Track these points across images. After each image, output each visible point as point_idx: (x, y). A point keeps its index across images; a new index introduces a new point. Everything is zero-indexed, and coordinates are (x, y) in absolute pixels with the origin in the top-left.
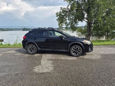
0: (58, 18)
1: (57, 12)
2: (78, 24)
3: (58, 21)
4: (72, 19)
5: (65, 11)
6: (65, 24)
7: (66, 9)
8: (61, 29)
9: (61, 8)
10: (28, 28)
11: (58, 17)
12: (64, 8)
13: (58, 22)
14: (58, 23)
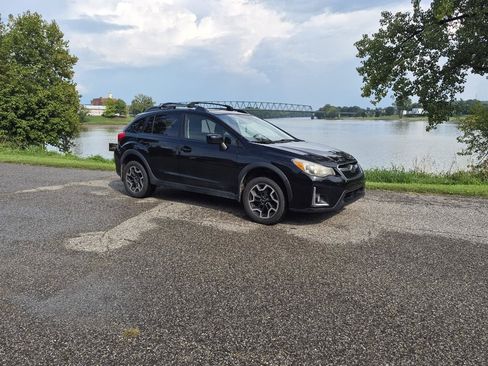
0: (365, 64)
1: (366, 36)
2: (461, 90)
3: (366, 75)
4: (429, 63)
5: (400, 29)
6: (396, 89)
7: (407, 19)
8: (405, 112)
9: (386, 15)
10: (261, 108)
11: (367, 57)
12: (398, 15)
13: (365, 79)
14: (364, 85)
